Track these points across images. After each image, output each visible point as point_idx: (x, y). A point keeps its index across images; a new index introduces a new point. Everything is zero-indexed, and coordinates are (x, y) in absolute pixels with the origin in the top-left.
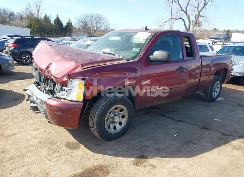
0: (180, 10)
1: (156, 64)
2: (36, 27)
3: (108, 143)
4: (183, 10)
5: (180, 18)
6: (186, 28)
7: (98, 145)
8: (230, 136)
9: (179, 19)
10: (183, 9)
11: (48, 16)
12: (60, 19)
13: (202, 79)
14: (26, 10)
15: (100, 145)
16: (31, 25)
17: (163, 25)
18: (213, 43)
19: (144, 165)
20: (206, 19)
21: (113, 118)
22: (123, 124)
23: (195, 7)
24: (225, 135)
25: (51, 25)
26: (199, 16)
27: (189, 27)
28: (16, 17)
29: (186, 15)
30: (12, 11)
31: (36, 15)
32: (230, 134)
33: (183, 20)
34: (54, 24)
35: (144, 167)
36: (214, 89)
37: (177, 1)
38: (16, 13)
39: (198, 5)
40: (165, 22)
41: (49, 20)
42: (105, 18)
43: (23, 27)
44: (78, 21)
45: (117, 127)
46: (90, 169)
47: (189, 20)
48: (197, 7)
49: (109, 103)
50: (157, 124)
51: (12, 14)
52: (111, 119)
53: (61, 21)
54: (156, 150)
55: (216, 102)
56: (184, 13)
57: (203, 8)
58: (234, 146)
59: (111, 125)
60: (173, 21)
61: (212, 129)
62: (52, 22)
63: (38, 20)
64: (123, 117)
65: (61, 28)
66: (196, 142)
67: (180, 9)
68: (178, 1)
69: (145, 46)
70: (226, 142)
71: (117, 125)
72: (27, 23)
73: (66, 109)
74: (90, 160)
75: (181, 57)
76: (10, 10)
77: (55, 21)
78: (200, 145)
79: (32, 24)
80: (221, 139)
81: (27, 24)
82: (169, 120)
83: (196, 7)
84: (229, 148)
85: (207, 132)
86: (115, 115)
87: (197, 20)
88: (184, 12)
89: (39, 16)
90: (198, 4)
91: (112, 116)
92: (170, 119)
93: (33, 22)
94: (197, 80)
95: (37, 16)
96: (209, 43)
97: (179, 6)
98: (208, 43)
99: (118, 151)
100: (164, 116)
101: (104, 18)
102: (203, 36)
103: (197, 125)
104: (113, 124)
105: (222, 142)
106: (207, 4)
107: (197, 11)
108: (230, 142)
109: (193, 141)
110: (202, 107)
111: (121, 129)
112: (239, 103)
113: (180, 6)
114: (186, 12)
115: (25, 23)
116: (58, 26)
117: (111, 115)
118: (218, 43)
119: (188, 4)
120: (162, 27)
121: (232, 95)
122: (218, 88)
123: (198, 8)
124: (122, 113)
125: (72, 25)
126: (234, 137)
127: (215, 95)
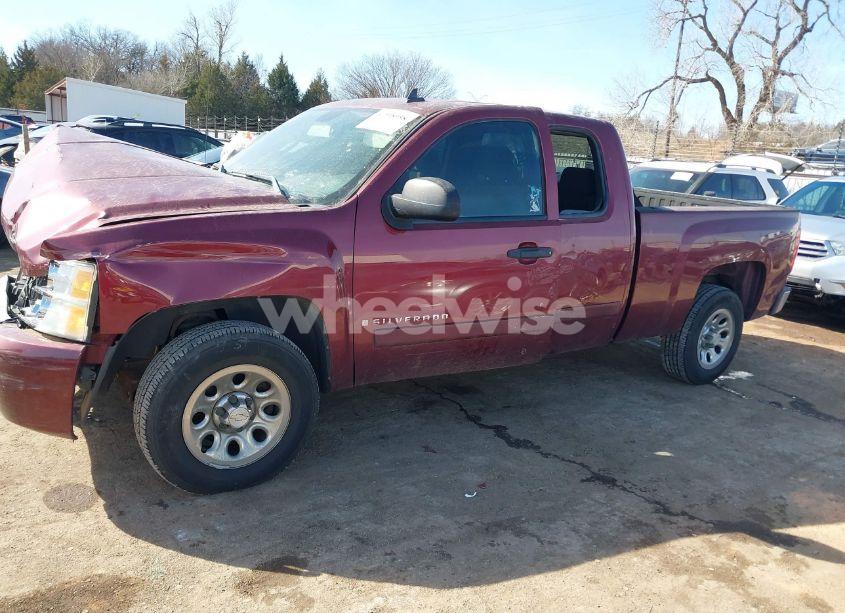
0: (708, 49)
1: (417, 228)
2: (209, 94)
3: (202, 501)
4: (720, 51)
5: (708, 78)
6: (727, 112)
7: (161, 503)
8: (680, 519)
9: (702, 80)
10: (720, 45)
11: (250, 59)
12: (290, 72)
13: (645, 294)
14: (183, 37)
15: (166, 506)
16: (194, 86)
17: (641, 103)
18: (784, 170)
19: (273, 591)
20: (802, 85)
21: (224, 413)
22: (270, 438)
23: (763, 39)
24: (667, 511)
25: (260, 89)
26: (776, 73)
27: (740, 112)
28: (152, 62)
29: (728, 67)
30: (140, 40)
31: (213, 54)
32: (687, 510)
33: (718, 85)
34: (267, 85)
35: (269, 599)
36: (708, 337)
37: (700, 16)
38: (151, 48)
39: (778, 34)
40: (651, 91)
41: (255, 71)
42: (441, 70)
43: (166, 93)
44: (347, 80)
45: (242, 446)
46: (67, 586)
47: (741, 88)
48: (772, 40)
49: (197, 357)
50: (427, 449)
51: (139, 51)
52: (216, 417)
53: (292, 78)
54: (356, 543)
55: (715, 385)
56: (724, 60)
57: (795, 44)
58: (673, 555)
59: (217, 438)
60: (681, 88)
61: (627, 486)
62: (264, 81)
63: (217, 74)
64: (272, 410)
65: (289, 101)
66: (532, 527)
67: (709, 44)
68: (704, 18)
69: (383, 156)
70: (651, 539)
71: (246, 441)
72: (182, 82)
73: (25, 364)
74: (94, 553)
75: (536, 208)
76: (135, 39)
77: (271, 79)
78: (539, 540)
79: (198, 84)
80: (636, 525)
81: (184, 84)
82: (484, 439)
83: (767, 41)
84: (647, 562)
85: (599, 493)
86: (235, 403)
87: (766, 88)
88: (723, 55)
89: (224, 60)
90: (775, 31)
91: (220, 405)
92: (491, 432)
93: (203, 80)
94: (618, 297)
95: (217, 60)
96: (769, 171)
97: (705, 34)
98: (764, 171)
99: (216, 531)
100: (475, 420)
101: (437, 70)
102: (790, 146)
103: (581, 464)
104: (224, 436)
105: (634, 536)
106: (810, 30)
107: (770, 55)
108: (665, 540)
109: (523, 522)
110: (646, 400)
111: (262, 455)
112: (801, 397)
113: (710, 35)
114: (729, 58)
115: (177, 81)
116: (280, 92)
117: (218, 401)
118: (807, 172)
119: (739, 29)
120: (638, 109)
121: (796, 365)
122: (724, 335)
123: (774, 44)
124: (264, 397)
125: (327, 93)
126: (694, 523)
127: (710, 359)
